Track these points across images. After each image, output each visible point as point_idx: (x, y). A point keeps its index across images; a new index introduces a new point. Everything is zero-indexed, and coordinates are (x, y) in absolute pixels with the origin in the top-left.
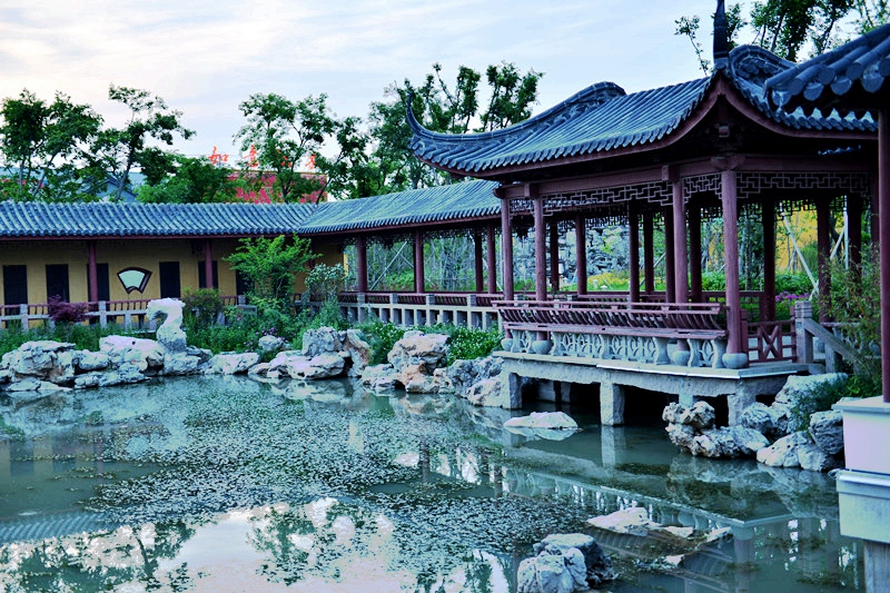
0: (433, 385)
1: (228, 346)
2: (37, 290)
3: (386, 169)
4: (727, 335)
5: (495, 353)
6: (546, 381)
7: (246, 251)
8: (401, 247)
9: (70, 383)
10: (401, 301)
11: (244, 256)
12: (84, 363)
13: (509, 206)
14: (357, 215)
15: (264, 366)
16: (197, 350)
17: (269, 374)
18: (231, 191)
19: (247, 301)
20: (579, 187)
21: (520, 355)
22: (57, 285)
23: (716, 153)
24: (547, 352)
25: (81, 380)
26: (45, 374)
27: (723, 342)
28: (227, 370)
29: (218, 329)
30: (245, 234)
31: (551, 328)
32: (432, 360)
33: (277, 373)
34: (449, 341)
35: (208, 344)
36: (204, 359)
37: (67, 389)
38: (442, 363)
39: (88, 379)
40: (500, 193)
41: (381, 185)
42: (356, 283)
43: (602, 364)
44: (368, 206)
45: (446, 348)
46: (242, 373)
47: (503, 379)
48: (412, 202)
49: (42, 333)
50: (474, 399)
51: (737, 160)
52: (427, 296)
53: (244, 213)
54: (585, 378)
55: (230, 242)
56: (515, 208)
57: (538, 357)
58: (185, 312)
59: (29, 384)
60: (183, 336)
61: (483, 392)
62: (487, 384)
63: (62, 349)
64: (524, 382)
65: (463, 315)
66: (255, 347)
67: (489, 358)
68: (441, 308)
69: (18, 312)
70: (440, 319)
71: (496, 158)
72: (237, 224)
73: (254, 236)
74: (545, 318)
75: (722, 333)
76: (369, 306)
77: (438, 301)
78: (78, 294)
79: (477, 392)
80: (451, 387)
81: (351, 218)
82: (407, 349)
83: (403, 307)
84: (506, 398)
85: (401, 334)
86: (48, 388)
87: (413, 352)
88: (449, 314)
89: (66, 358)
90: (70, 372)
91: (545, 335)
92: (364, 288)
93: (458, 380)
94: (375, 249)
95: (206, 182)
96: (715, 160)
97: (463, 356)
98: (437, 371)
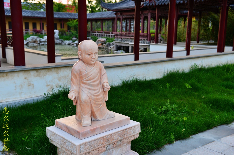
0: (103, 47)
1: (67, 39)
2: (31, 27)
3: (97, 7)
4: (148, 39)
5: (114, 41)
6: (122, 46)
7: (70, 22)
8: (99, 23)
9: (39, 44)
10: (98, 33)
11: (69, 23)
12: (41, 41)
13: (117, 16)
14: (91, 16)
15: (73, 43)
16: (61, 40)
17: (74, 44)
18: (66, 10)
19: (70, 31)
20: (128, 14)
21: (117, 42)
22: (34, 26)
23: (148, 10)
24: (121, 41)
25: (41, 43)
26: (35, 42)
27: (147, 40)
28: (66, 43)
29: (64, 36)
30: (70, 19)
31: (123, 37)
32: (103, 43)
33: (75, 44)
34: (106, 40)
35: (63, 39)
36: (62, 41)
37: (39, 45)
38: (105, 43)
39: (43, 43)
40: (115, 14)
41: (95, 10)
42: (90, 29)
43: (130, 43)
44: (93, 15)
45: (106, 41)
46: (69, 44)
47: (115, 46)
48: (101, 15)
49: (33, 35)
50: (110, 49)
51: (151, 11)
52: (103, 32)
53: (69, 14)
54: (127, 45)
55: (67, 20)
56: (118, 17)
57: (120, 42)
58: (59, 32)
59: (32, 44)
60: (58, 37)
61: (111, 48)
62: (112, 46)
63: (37, 38)
64: (118, 46)
65: (109, 36)
66: (71, 40)
67: (113, 42)
68: (105, 34)
69: (28, 31)
70: (105, 36)
71: (115, 8)
72: (68, 17)
73: (71, 19)
74: (121, 35)
75: (147, 38)
76: (93, 33)
77: (105, 33)
78: (38, 28)
79: (110, 47)
80: (106, 47)
81: (90, 17)
82: (99, 41)
83: (99, 34)
84: (115, 49)
85: (98, 38)
86: (35, 44)
87: (100, 41)
88: (107, 35)
89: (38, 39)
90: (39, 42)
91: (121, 38)
92: (92, 30)
93: (107, 46)
94: (94, 23)
95: (61, 8)
96: (147, 11)
97: (108, 42)
98: (104, 44)
